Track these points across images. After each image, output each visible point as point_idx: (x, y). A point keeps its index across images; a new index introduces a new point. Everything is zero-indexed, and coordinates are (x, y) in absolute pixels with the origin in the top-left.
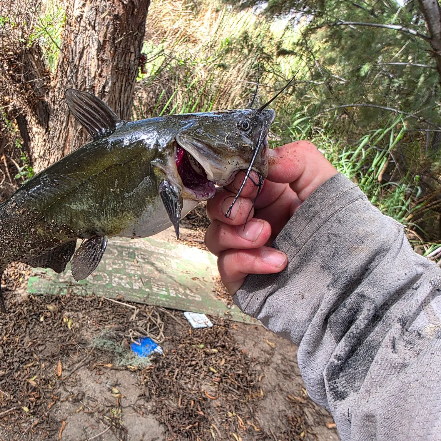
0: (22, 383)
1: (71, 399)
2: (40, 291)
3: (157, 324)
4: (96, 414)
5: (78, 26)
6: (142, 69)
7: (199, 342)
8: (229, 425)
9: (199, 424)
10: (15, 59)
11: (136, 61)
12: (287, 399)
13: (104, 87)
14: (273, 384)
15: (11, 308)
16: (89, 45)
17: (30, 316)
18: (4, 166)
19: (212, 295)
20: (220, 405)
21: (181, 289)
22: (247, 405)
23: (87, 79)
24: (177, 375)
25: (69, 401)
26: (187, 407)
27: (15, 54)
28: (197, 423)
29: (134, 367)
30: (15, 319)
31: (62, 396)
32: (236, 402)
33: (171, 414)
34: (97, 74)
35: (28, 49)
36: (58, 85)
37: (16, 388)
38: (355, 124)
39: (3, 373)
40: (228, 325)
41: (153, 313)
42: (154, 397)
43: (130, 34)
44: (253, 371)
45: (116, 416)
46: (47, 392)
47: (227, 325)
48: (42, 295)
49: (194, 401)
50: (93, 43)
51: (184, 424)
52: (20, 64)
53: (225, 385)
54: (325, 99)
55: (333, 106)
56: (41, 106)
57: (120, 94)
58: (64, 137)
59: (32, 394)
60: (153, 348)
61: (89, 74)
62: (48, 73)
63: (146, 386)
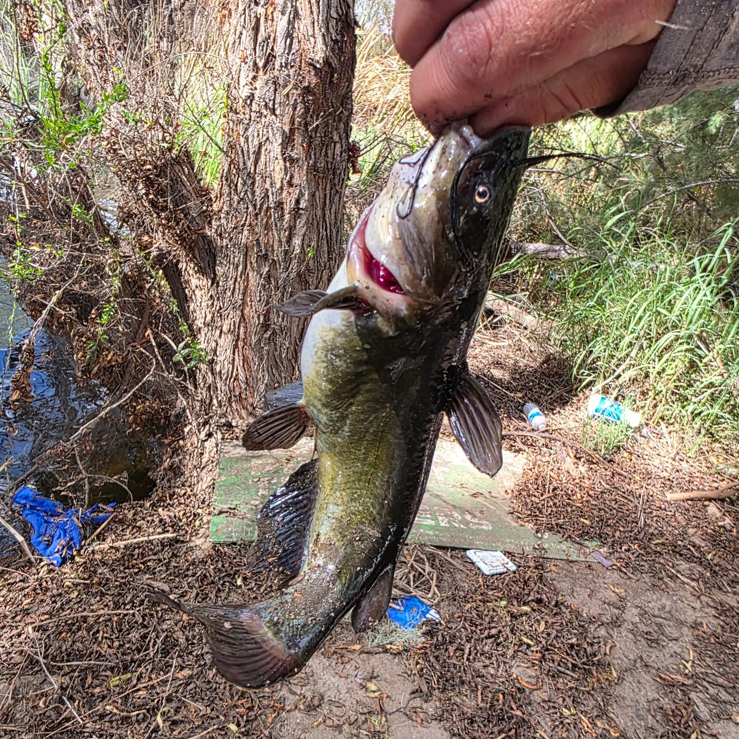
0: (222, 687)
1: (302, 707)
2: (231, 537)
3: (426, 574)
4: (346, 727)
5: (248, 111)
6: (354, 167)
7: (498, 597)
8: (567, 730)
9: (516, 732)
10: (156, 176)
11: (344, 154)
12: (658, 679)
13: (298, 202)
14: (631, 657)
15: (188, 570)
16: (268, 139)
17: (220, 579)
18: (151, 345)
19: (509, 518)
20: (546, 699)
21: (456, 515)
22: (592, 695)
23: (270, 193)
24: (470, 654)
25: (300, 710)
26: (492, 705)
27: (155, 167)
28: (514, 730)
29: (398, 646)
30: (197, 585)
31: (287, 703)
32: (574, 691)
33: (468, 719)
34: (285, 182)
35: (174, 157)
36: (225, 208)
37: (213, 695)
38: (709, 215)
39: (190, 672)
40: (542, 566)
41: (417, 556)
42: (436, 692)
43: (330, 114)
44: (594, 638)
45: (378, 728)
46: (263, 697)
47: (539, 567)
48: (235, 544)
49: (504, 694)
50: (274, 135)
51: (492, 733)
52: (164, 182)
53: (551, 665)
54: (653, 180)
55: (670, 188)
56: (201, 243)
57: (323, 209)
58: (242, 288)
59: (240, 702)
60: (424, 614)
61: (272, 184)
62: (207, 191)
63: (421, 676)
